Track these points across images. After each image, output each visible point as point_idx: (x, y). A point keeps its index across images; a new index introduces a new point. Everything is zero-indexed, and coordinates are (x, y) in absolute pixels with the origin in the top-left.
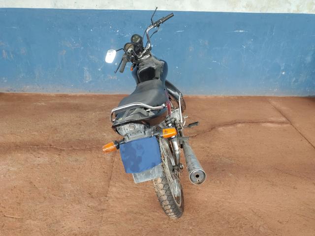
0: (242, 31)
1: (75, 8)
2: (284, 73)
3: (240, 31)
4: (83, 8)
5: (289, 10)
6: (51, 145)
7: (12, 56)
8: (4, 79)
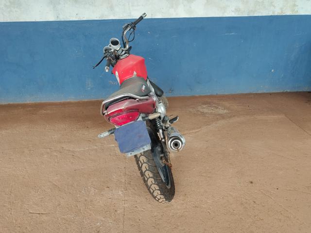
0: (233, 34)
1: (77, 19)
2: (273, 70)
4: (84, 19)
5: (273, 12)
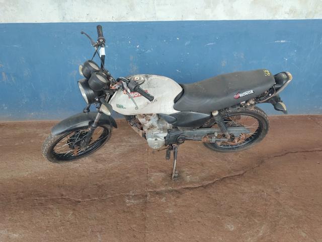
0: (284, 41)
1: (87, 21)
3: (282, 41)
6: (62, 195)
7: (13, 79)
8: (4, 105)
